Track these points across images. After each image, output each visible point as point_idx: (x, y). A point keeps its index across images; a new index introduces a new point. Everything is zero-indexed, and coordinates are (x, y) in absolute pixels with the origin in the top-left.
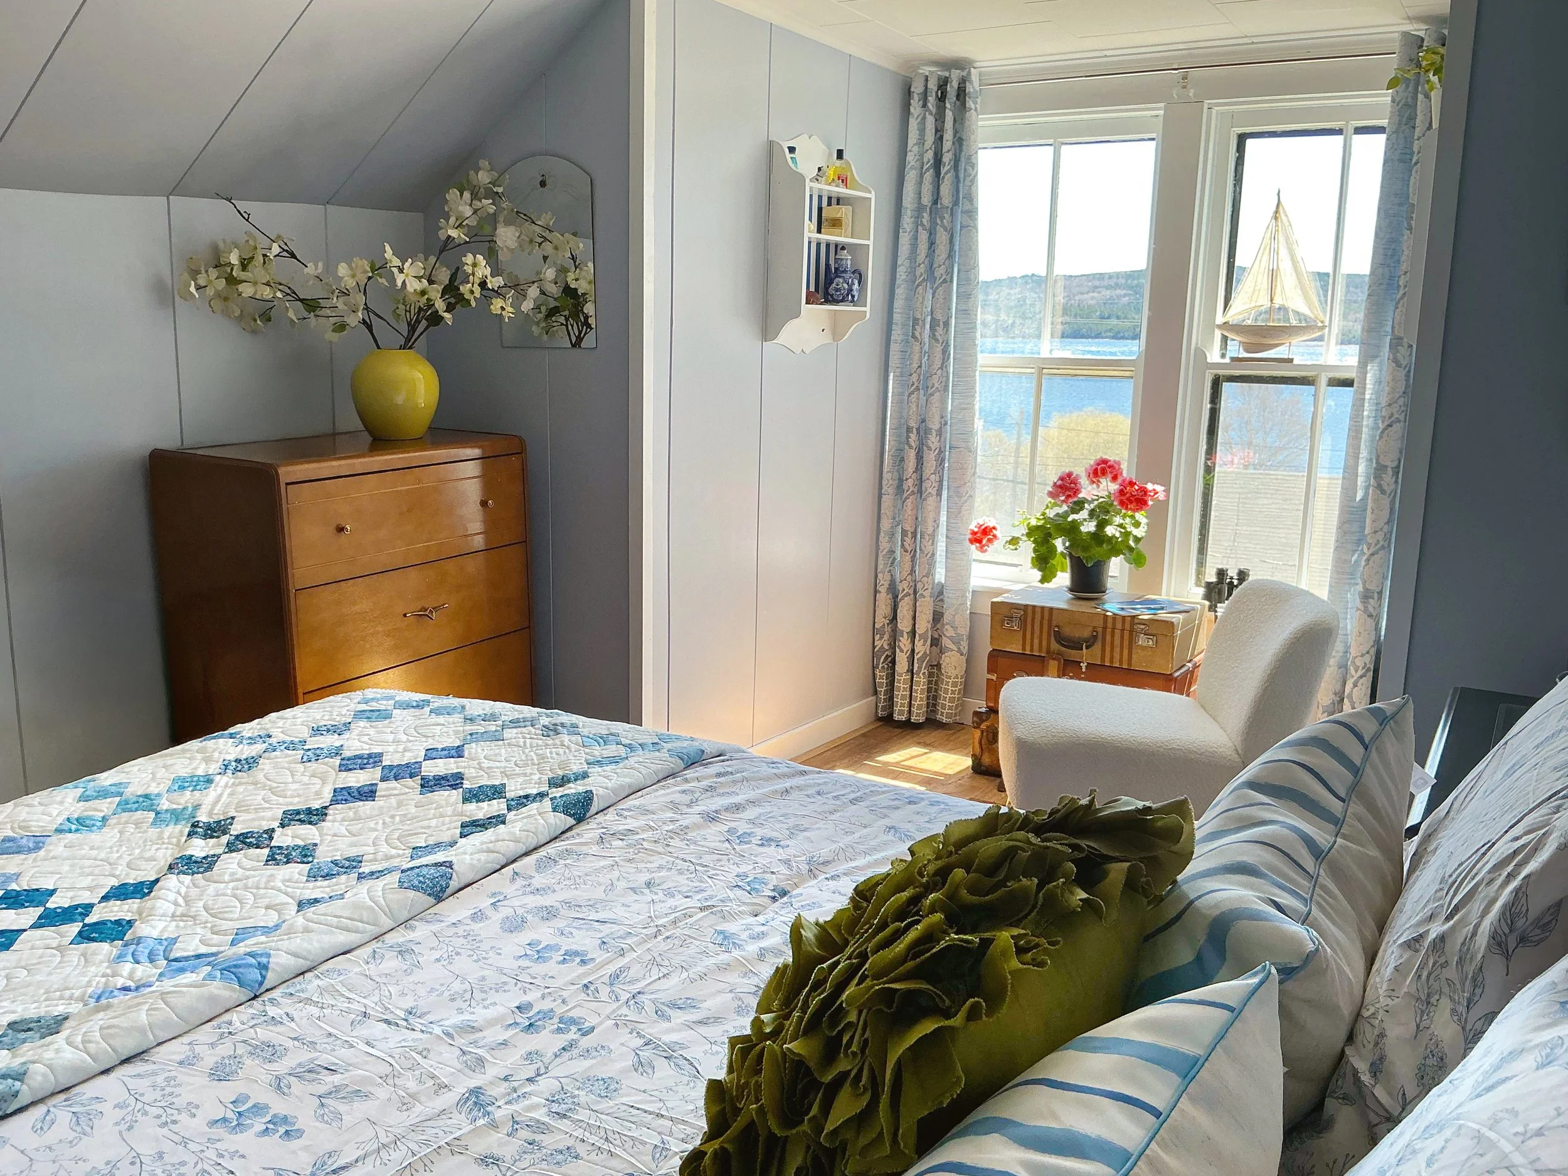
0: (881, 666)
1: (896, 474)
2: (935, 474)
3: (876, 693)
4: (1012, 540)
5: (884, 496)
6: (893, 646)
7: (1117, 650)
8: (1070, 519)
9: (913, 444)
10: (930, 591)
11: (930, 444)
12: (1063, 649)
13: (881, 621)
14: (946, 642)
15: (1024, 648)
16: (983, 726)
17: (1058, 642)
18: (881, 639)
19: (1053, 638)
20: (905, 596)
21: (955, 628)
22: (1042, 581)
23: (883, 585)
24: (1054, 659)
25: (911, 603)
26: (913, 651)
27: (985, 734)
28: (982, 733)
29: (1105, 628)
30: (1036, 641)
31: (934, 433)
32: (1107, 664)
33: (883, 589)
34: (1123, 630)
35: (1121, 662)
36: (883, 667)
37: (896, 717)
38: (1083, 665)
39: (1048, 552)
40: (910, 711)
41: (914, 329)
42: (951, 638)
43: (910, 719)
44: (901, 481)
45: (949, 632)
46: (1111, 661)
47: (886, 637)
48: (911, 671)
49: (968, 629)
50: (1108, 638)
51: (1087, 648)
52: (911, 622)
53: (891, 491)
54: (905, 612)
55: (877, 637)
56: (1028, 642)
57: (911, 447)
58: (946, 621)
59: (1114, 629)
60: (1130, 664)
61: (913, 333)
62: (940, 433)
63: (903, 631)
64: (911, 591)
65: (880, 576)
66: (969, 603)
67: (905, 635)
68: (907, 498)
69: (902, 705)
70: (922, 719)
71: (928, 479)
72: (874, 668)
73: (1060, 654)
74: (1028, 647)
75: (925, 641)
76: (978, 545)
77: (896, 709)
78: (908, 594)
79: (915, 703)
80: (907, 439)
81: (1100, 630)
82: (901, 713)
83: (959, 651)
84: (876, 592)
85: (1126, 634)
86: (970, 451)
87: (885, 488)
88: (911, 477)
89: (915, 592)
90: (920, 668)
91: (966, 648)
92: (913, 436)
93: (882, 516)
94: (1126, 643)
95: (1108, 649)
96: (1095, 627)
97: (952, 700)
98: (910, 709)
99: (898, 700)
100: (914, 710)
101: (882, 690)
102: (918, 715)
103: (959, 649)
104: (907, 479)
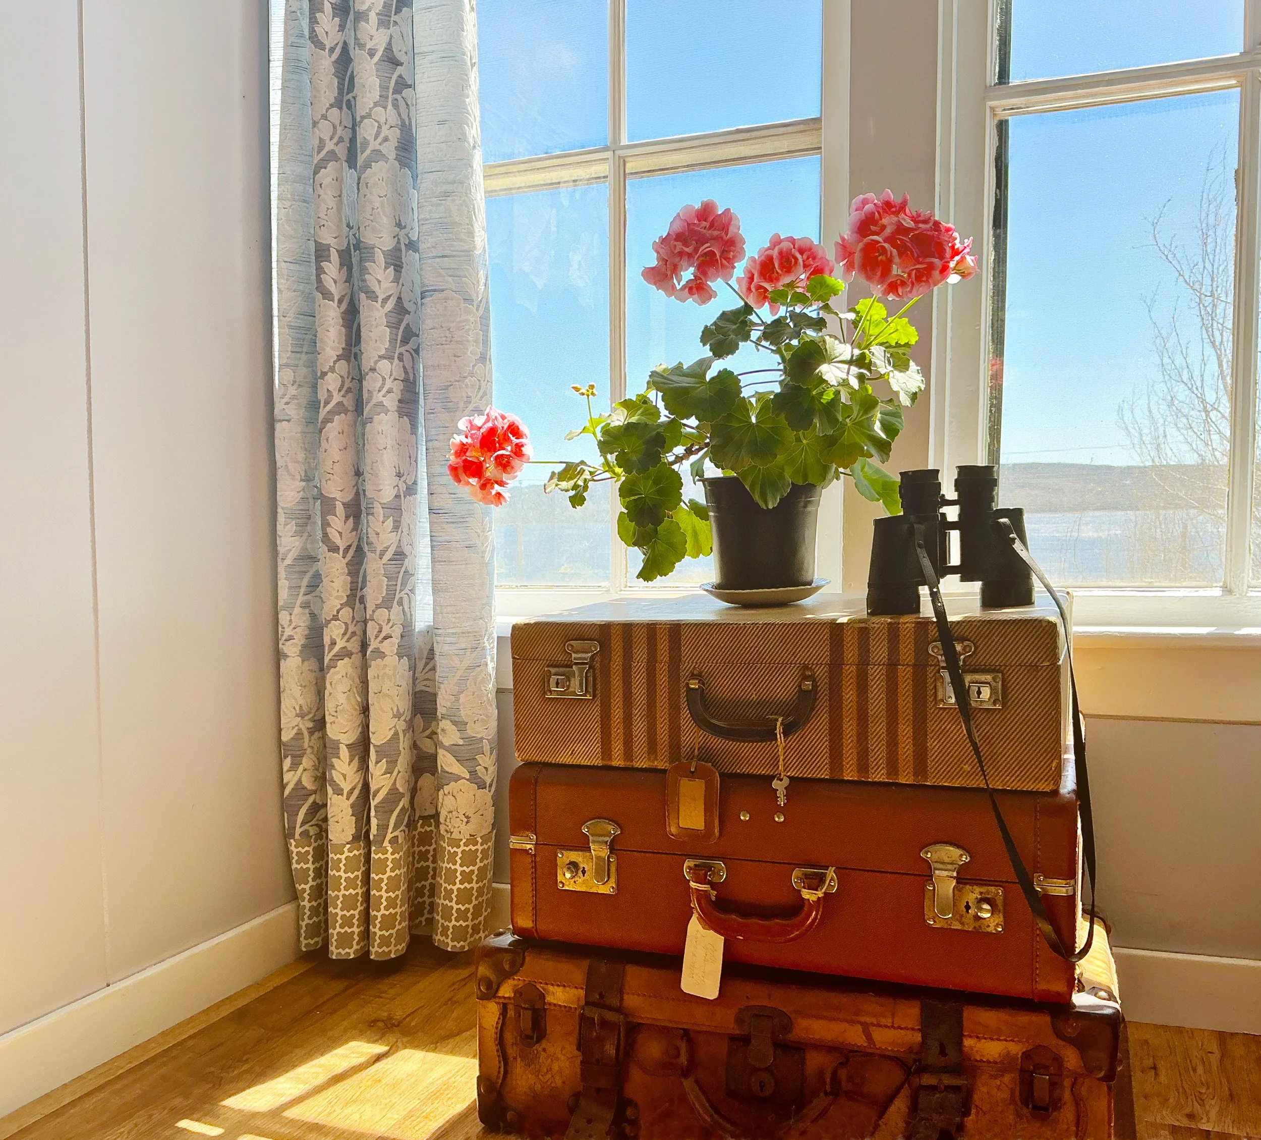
0: (298, 830)
1: (303, 371)
2: (390, 358)
3: (295, 896)
4: (565, 470)
5: (278, 426)
6: (322, 779)
7: (878, 730)
8: (710, 374)
9: (332, 287)
10: (396, 640)
11: (374, 286)
12: (717, 743)
13: (291, 724)
14: (447, 762)
15: (606, 751)
16: (506, 991)
17: (701, 722)
18: (294, 766)
19: (685, 713)
20: (340, 656)
21: (460, 725)
22: (647, 574)
23: (290, 638)
24: (692, 775)
25: (354, 674)
26: (366, 786)
27: (511, 1013)
28: (504, 1009)
29: (836, 666)
30: (639, 727)
31: (380, 258)
32: (850, 775)
33: (292, 649)
34: (892, 665)
35: (893, 766)
36: (305, 834)
37: (335, 952)
38: (780, 786)
39: (659, 492)
40: (366, 935)
41: (313, 21)
42: (453, 750)
43: (368, 953)
44: (314, 381)
45: (449, 735)
46: (863, 767)
47: (307, 762)
48: (362, 836)
49: (493, 724)
50: (849, 695)
51: (787, 732)
52: (358, 720)
53: (293, 411)
54: (342, 699)
55: (287, 763)
56: (617, 731)
57: (327, 295)
58: (441, 710)
59: (863, 663)
60: (920, 765)
61: (312, 31)
62: (396, 262)
63: (338, 742)
64: (354, 646)
65: (284, 617)
66: (491, 666)
67: (344, 752)
68: (327, 421)
69: (347, 922)
70: (395, 950)
71: (373, 370)
72: (287, 835)
73: (706, 755)
74: (618, 748)
75: (392, 764)
76: (473, 481)
77: (335, 932)
78: (345, 654)
79: (378, 914)
80: (318, 276)
81: (821, 672)
82: (344, 940)
83: (475, 779)
84: (278, 656)
85: (905, 674)
86: (468, 300)
87: (279, 406)
88: (332, 369)
89: (364, 646)
90: (383, 828)
91: (492, 769)
92: (332, 270)
93: (280, 473)
94: (905, 703)
95: (849, 728)
96: (806, 667)
97: (464, 896)
98: (367, 930)
99: (337, 911)
100: (376, 930)
101: (305, 888)
102: (385, 941)
103: (473, 773)
104: (324, 374)
